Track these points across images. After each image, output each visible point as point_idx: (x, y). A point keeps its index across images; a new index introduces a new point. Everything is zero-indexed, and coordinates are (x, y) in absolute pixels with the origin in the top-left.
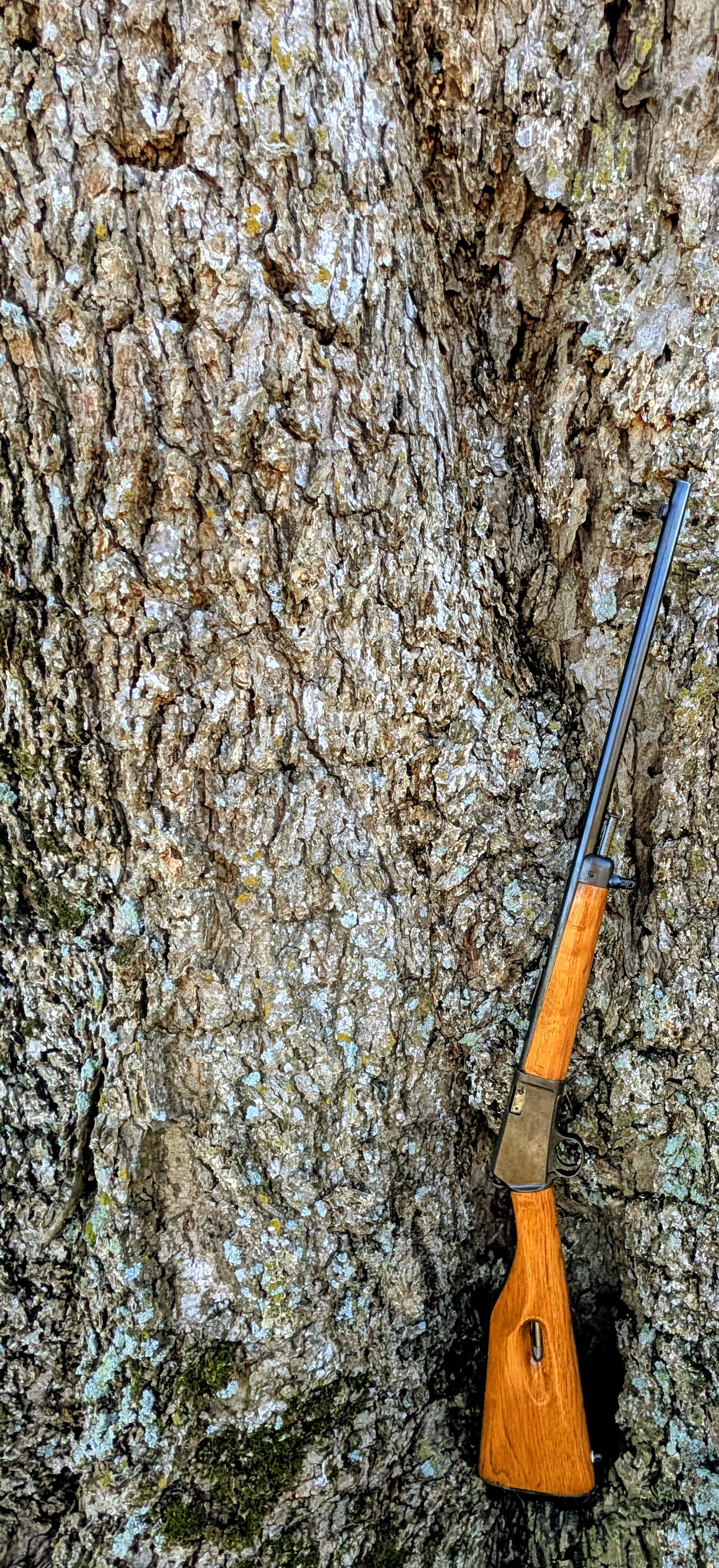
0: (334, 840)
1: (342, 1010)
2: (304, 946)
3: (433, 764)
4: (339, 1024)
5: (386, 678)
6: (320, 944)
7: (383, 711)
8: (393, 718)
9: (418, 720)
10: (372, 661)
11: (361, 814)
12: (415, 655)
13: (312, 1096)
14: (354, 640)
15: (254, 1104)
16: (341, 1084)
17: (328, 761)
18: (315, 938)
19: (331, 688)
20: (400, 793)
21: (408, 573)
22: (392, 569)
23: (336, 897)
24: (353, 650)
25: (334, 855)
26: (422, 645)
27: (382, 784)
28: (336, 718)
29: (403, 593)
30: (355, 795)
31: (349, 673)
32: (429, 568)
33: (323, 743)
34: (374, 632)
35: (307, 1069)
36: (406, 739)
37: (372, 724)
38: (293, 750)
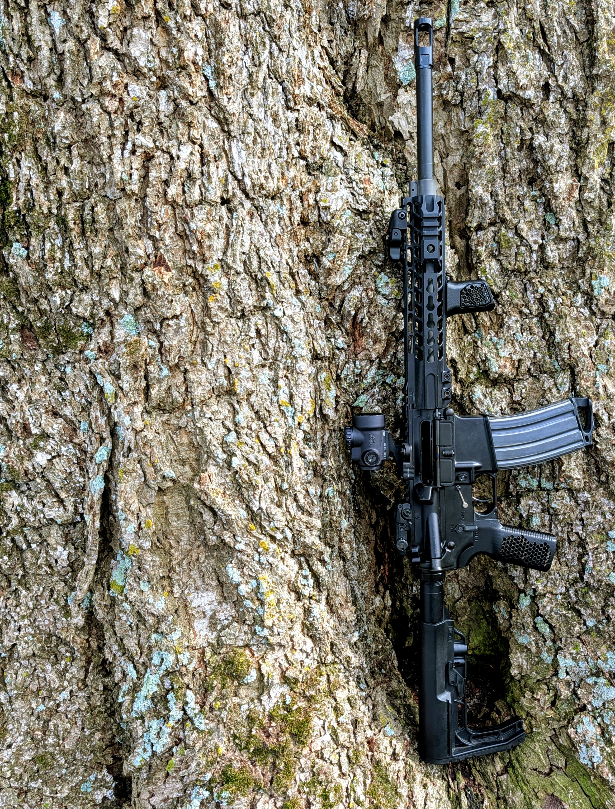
0: (262, 253)
1: (281, 383)
2: (253, 334)
3: (317, 193)
4: (280, 393)
5: (280, 133)
6: (263, 332)
7: (280, 157)
8: (287, 162)
9: (303, 162)
10: (270, 120)
11: (274, 235)
12: (296, 115)
13: (271, 448)
14: (260, 105)
15: (236, 455)
16: (288, 437)
17: (251, 194)
18: (260, 327)
19: (249, 140)
20: (297, 217)
21: (285, 56)
22: (276, 53)
23: (268, 295)
24: (258, 113)
25: (263, 264)
26: (298, 107)
27: (285, 213)
28: (253, 162)
29: (284, 71)
30: (269, 221)
32: (296, 52)
33: (247, 181)
34: (270, 98)
35: (265, 427)
36: (295, 176)
37: (274, 167)
38: (230, 188)
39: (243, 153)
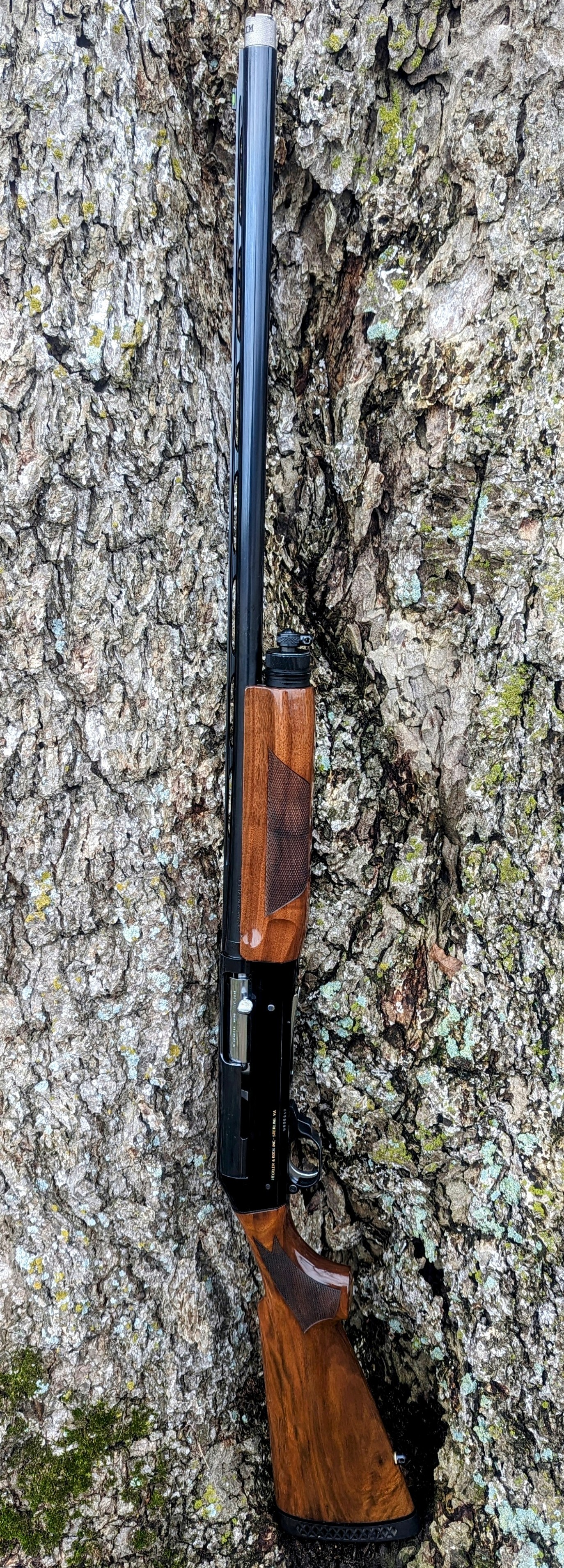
0: (118, 856)
1: (126, 1021)
2: (90, 960)
4: (122, 1035)
5: (168, 695)
6: (105, 958)
7: (165, 726)
8: (175, 731)
9: (202, 730)
10: (152, 681)
11: (145, 827)
12: (197, 670)
13: (96, 1107)
14: (134, 664)
15: (43, 1112)
16: (123, 1095)
17: (112, 781)
18: (100, 952)
19: (112, 712)
20: (185, 804)
21: (186, 592)
22: (170, 591)
23: (119, 911)
24: (134, 673)
25: (117, 870)
27: (167, 796)
28: (118, 739)
29: (183, 612)
30: (139, 809)
31: (131, 695)
32: (208, 581)
33: (105, 765)
34: (154, 653)
35: (91, 1079)
37: (153, 739)
38: (77, 773)
39: (102, 729)
